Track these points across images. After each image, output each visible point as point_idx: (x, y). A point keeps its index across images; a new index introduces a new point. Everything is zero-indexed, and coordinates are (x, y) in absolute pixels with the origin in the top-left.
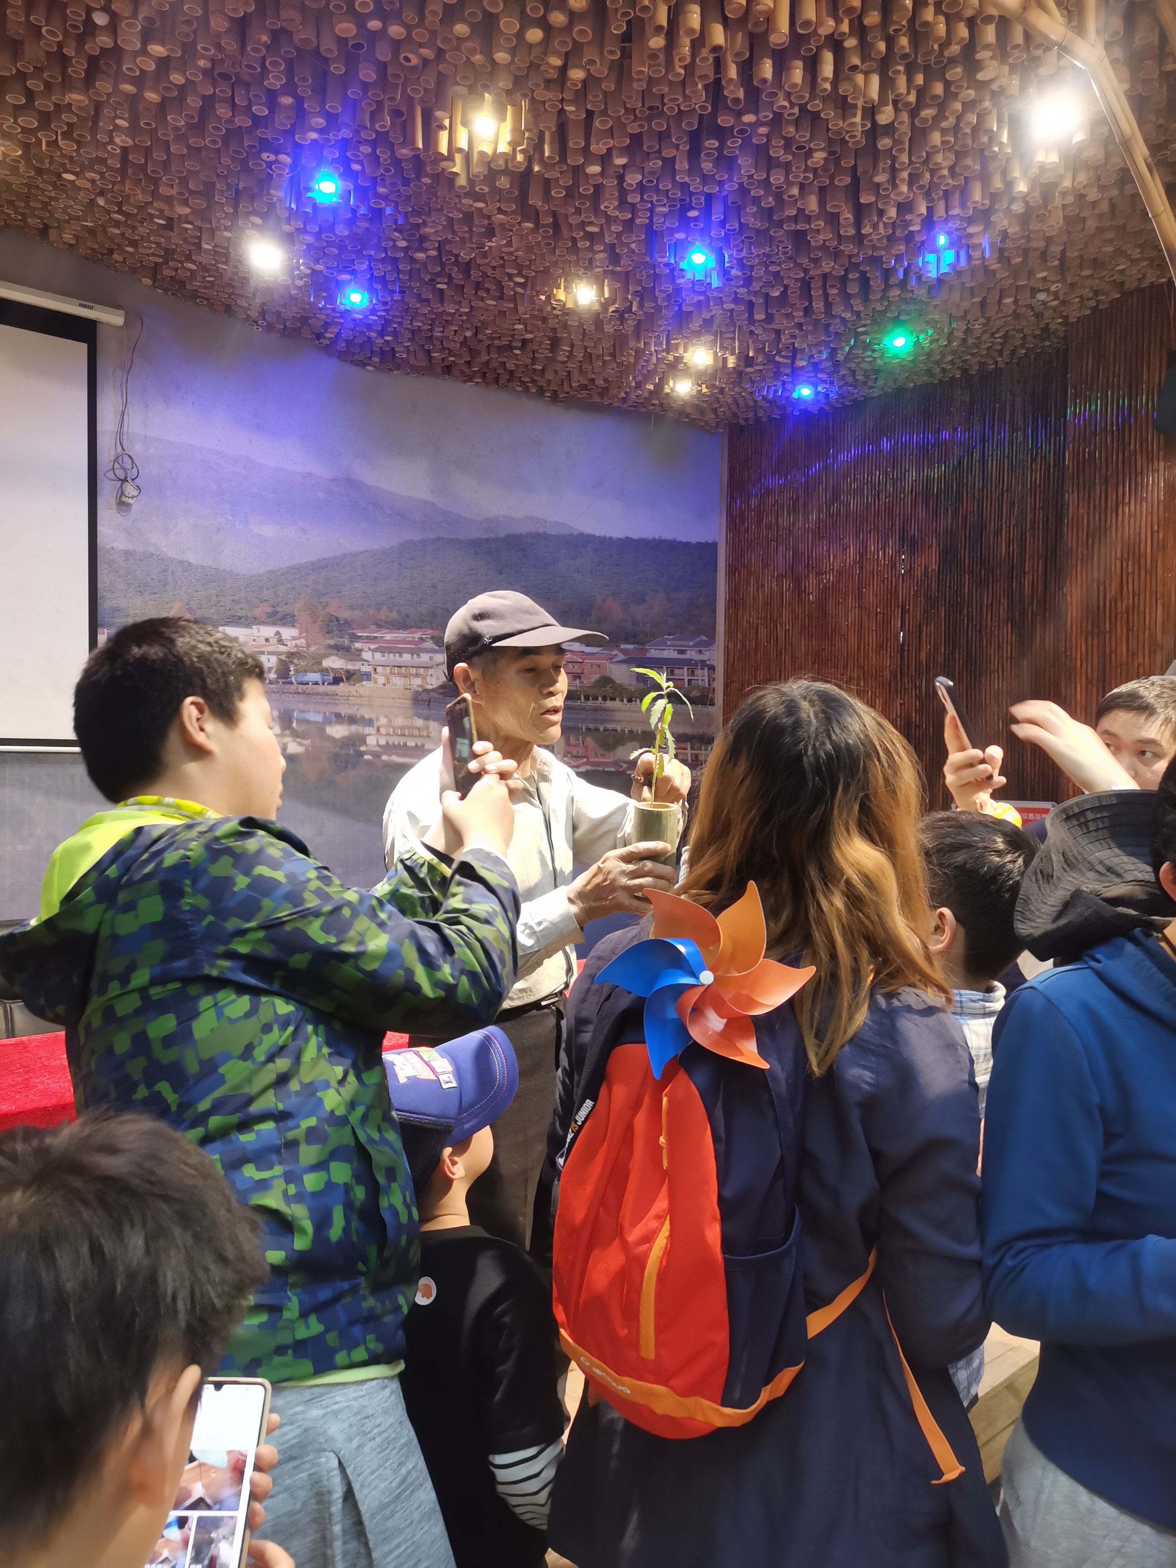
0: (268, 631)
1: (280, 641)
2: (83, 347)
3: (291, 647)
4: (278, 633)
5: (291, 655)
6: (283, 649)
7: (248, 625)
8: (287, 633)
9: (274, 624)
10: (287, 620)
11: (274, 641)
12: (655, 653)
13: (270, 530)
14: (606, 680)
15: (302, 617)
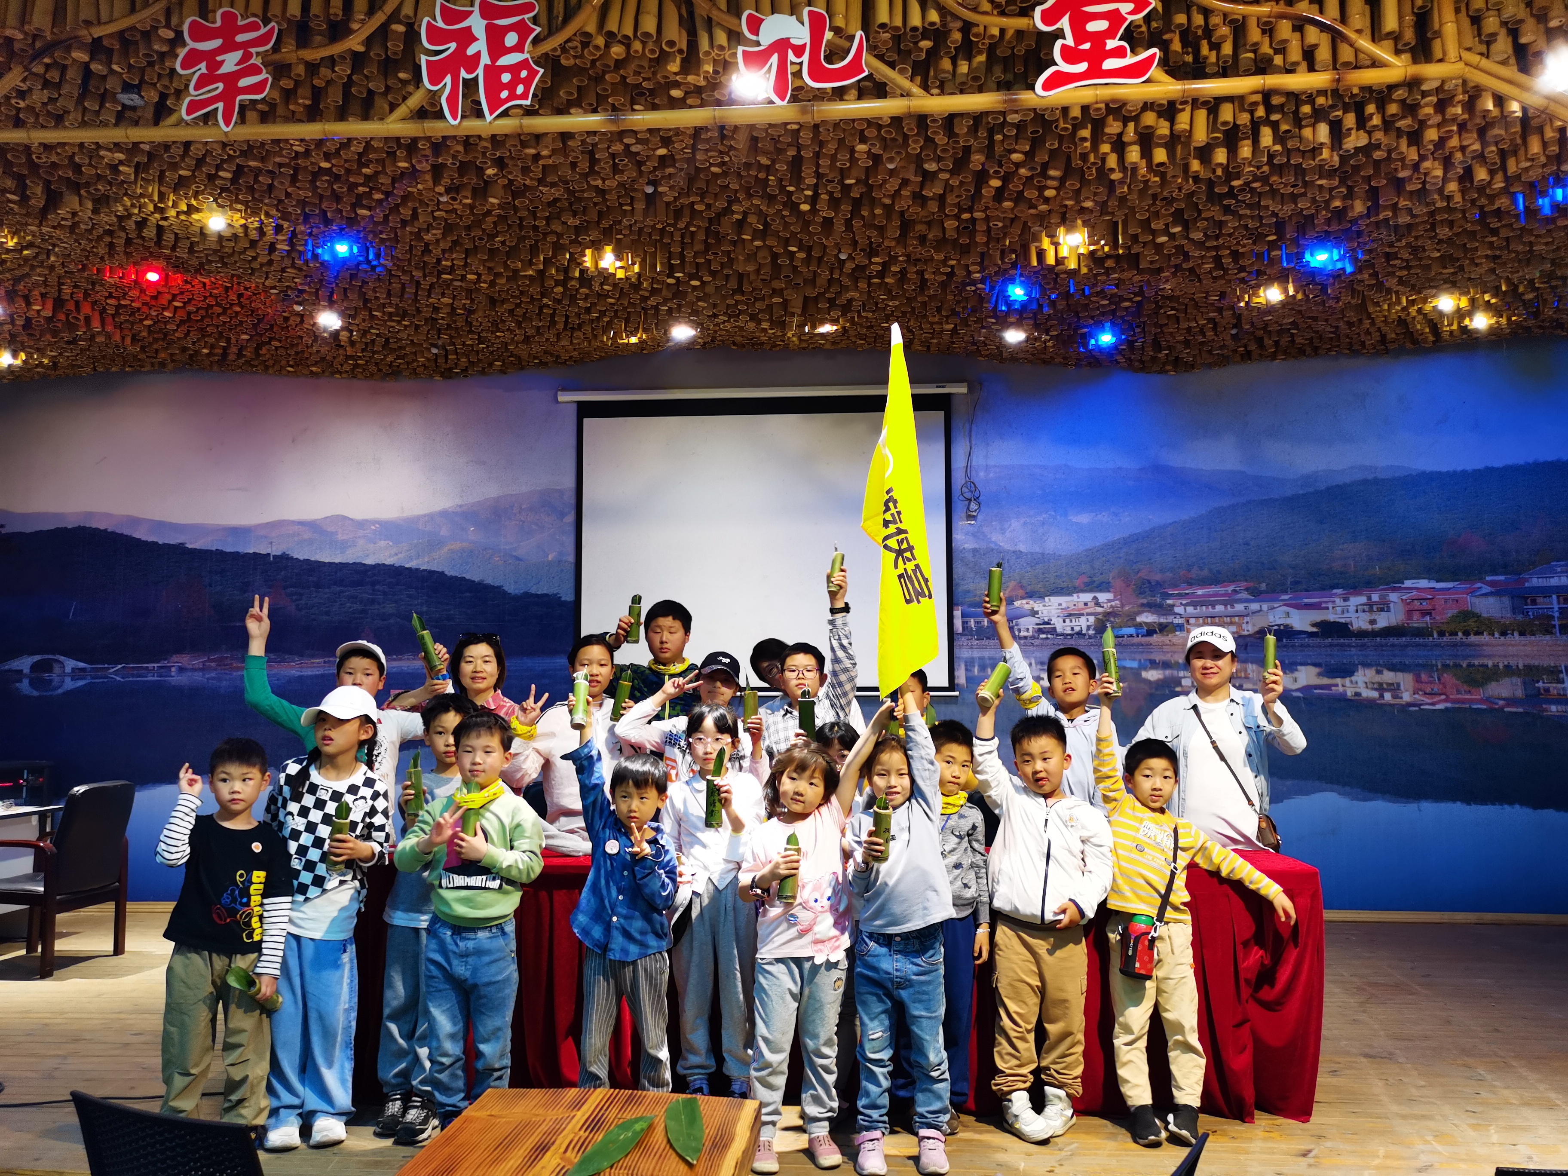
0: (1087, 597)
1: (1098, 604)
2: (943, 413)
3: (1106, 608)
4: (1095, 598)
5: (1107, 615)
6: (1100, 610)
7: (1070, 594)
8: (1103, 597)
9: (1091, 591)
10: (1103, 587)
11: (1091, 604)
12: (1535, 582)
13: (1084, 518)
14: (1466, 615)
15: (1118, 583)
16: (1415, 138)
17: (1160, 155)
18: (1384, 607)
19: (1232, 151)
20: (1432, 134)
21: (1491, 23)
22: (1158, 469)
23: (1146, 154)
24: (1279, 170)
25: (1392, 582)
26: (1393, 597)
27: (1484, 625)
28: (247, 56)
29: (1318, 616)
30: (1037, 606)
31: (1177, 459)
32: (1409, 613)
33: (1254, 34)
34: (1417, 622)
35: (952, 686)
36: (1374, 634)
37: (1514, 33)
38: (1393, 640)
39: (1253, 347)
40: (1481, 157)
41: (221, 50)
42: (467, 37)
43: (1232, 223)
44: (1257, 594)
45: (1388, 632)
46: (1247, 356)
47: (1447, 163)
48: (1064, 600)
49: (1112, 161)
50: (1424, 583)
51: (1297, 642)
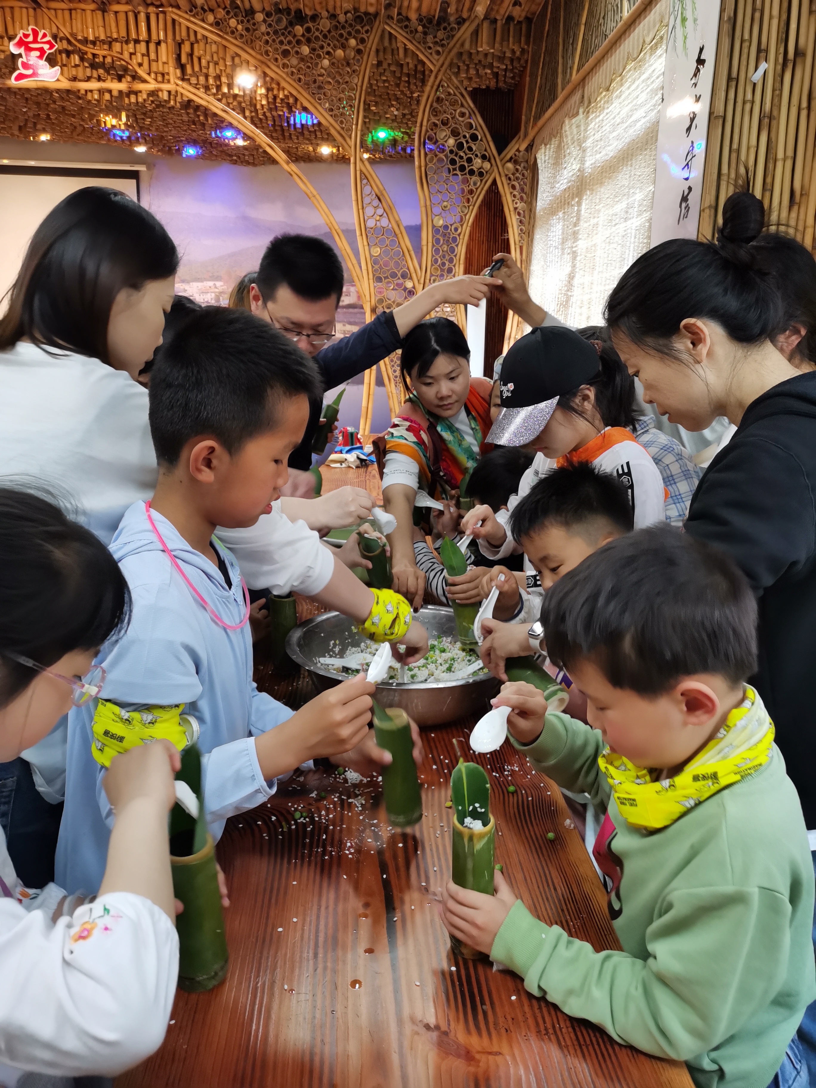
0: (211, 284)
1: (216, 287)
2: (134, 181)
3: (220, 289)
4: (215, 284)
5: (221, 293)
6: (217, 290)
7: (202, 282)
8: (219, 284)
9: (213, 280)
10: (218, 278)
11: (213, 287)
22: (245, 218)
31: (253, 213)
38: (351, 310)
48: (199, 285)
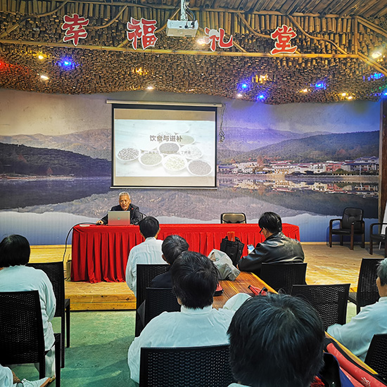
1: (253, 165)
2: (214, 112)
3: (256, 166)
9: (252, 162)
12: (356, 162)
13: (251, 142)
14: (340, 170)
15: (259, 160)
16: (345, 64)
17: (290, 64)
18: (322, 168)
19: (306, 64)
20: (349, 64)
21: (363, 44)
22: (270, 130)
23: (287, 63)
24: (315, 69)
25: (324, 161)
26: (324, 165)
27: (345, 172)
28: (81, 27)
29: (306, 169)
30: (238, 165)
31: (274, 128)
32: (327, 169)
33: (315, 41)
34: (329, 171)
35: (216, 186)
36: (319, 174)
37: (367, 46)
38: (323, 176)
39: (295, 99)
40: (358, 69)
41: (73, 25)
42: (139, 28)
43: (302, 77)
44: (292, 163)
45: (322, 174)
46: (293, 101)
47: (351, 70)
48: (245, 164)
49: (279, 64)
50: (331, 162)
51: (301, 176)
